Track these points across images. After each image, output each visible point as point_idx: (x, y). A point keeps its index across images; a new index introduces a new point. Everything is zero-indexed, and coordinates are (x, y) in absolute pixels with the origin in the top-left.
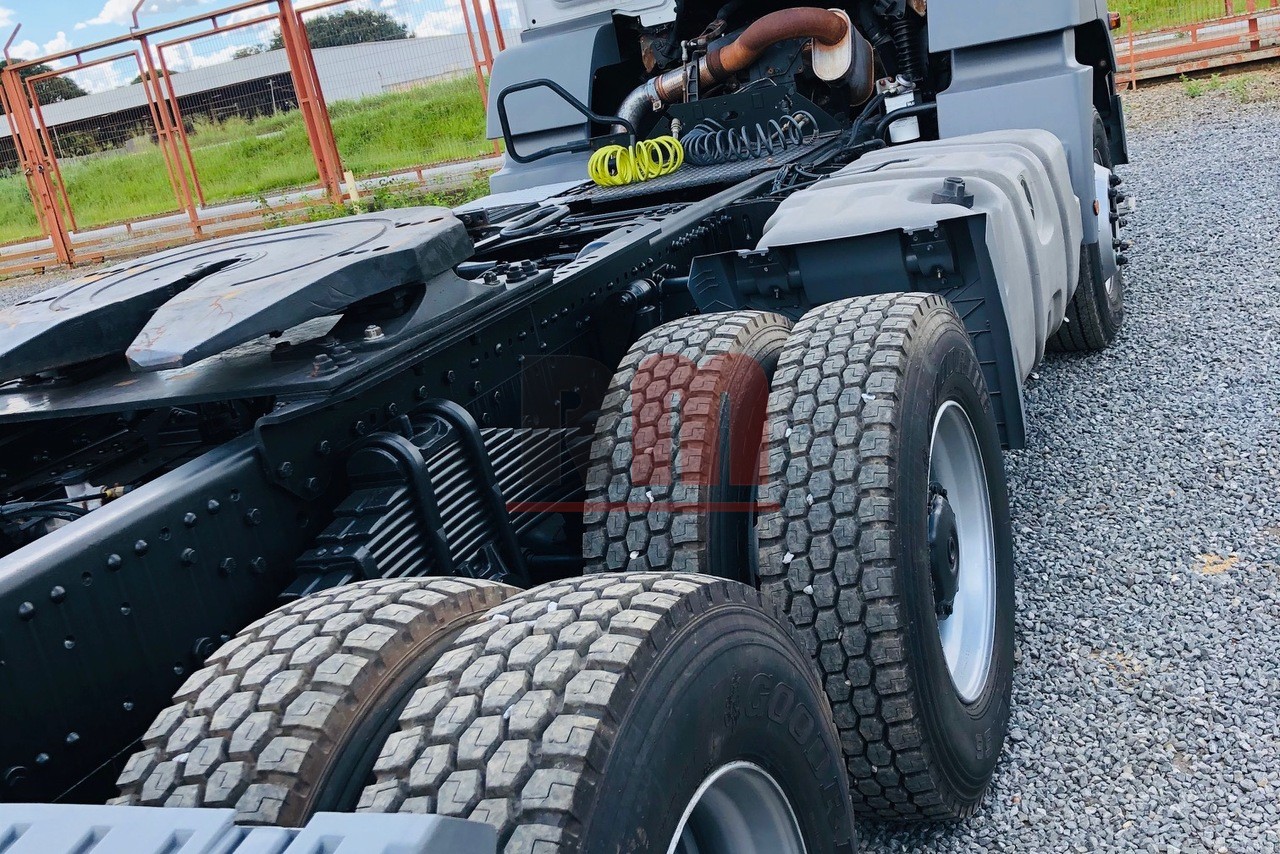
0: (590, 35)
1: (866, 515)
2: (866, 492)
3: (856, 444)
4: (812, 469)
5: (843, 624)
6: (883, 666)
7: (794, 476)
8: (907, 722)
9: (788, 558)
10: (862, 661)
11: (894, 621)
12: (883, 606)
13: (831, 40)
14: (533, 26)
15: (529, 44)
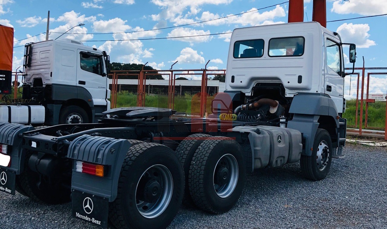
0: (234, 94)
1: (204, 159)
2: (206, 157)
3: (207, 151)
4: (201, 152)
5: (198, 172)
6: (200, 179)
7: (199, 153)
8: (202, 188)
9: (194, 162)
10: (198, 178)
11: (203, 173)
12: (203, 171)
13: (274, 106)
14: (226, 90)
15: (225, 93)
